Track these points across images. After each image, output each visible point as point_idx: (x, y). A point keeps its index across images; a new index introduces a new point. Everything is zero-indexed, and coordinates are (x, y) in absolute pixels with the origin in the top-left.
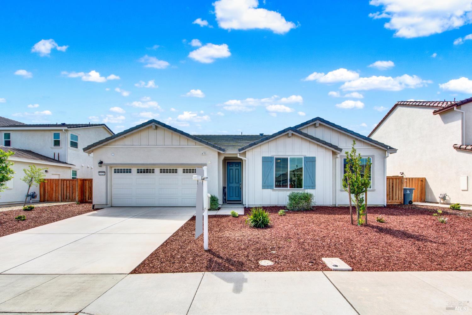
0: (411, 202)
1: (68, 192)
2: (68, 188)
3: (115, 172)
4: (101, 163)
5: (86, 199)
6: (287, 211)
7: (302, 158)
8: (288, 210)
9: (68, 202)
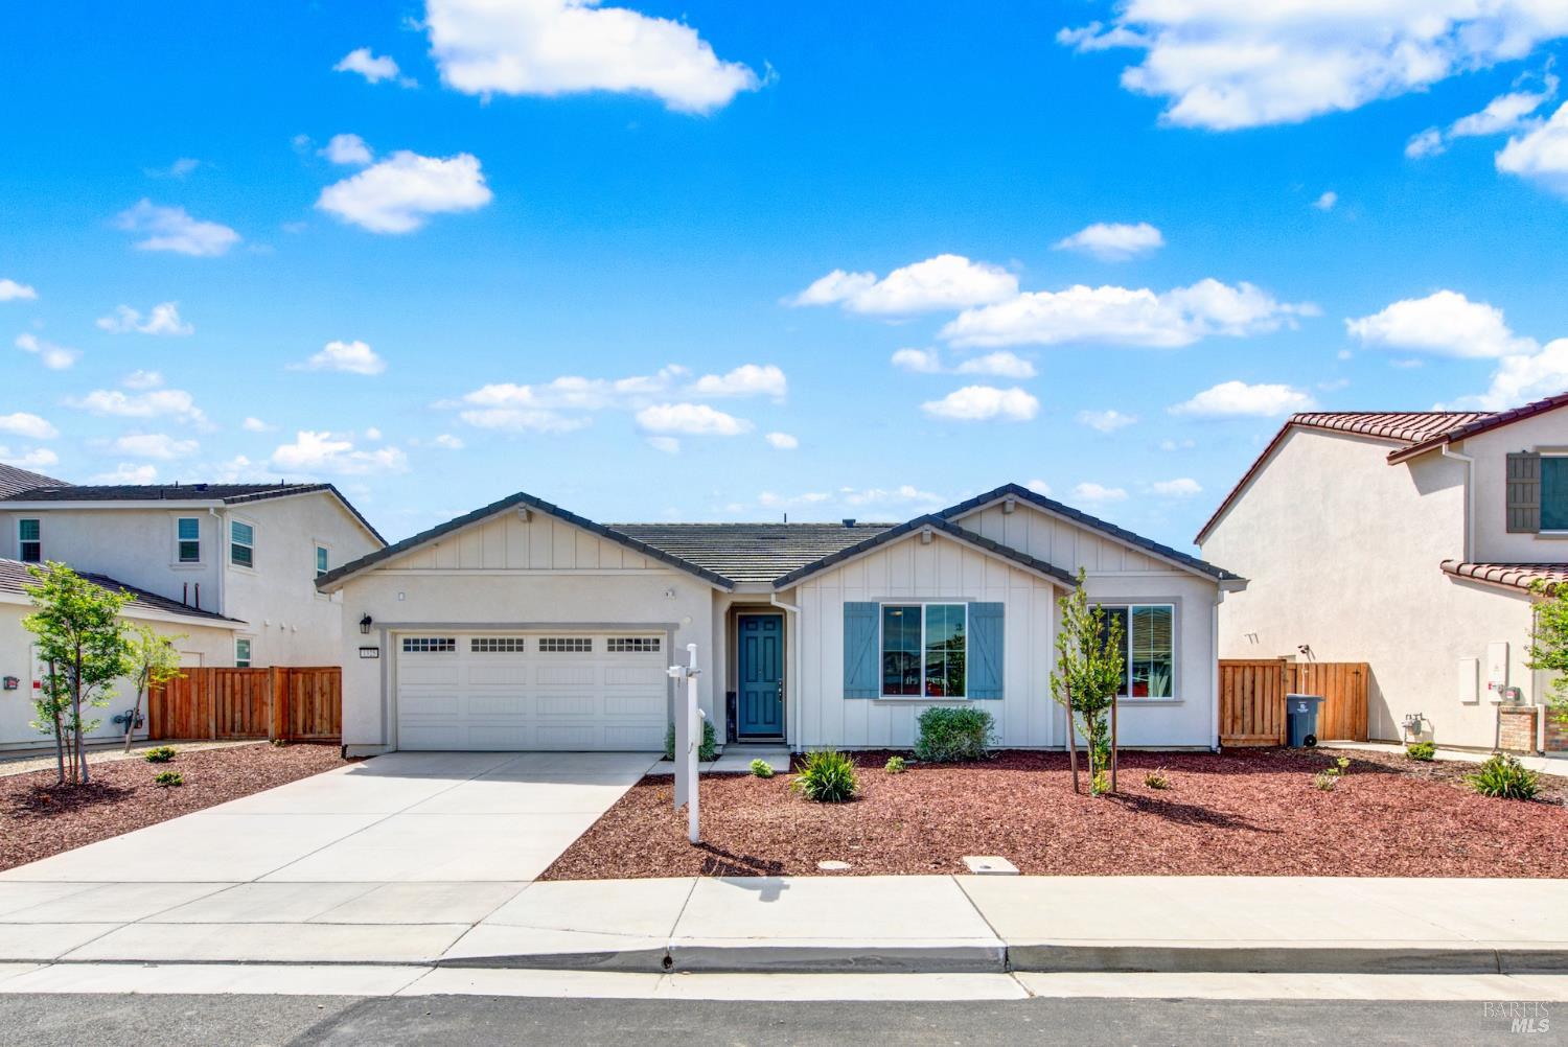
0: (1311, 741)
1: (238, 708)
2: (238, 697)
3: (407, 649)
4: (367, 621)
5: (296, 730)
6: (915, 761)
7: (963, 607)
8: (916, 758)
9: (238, 740)
